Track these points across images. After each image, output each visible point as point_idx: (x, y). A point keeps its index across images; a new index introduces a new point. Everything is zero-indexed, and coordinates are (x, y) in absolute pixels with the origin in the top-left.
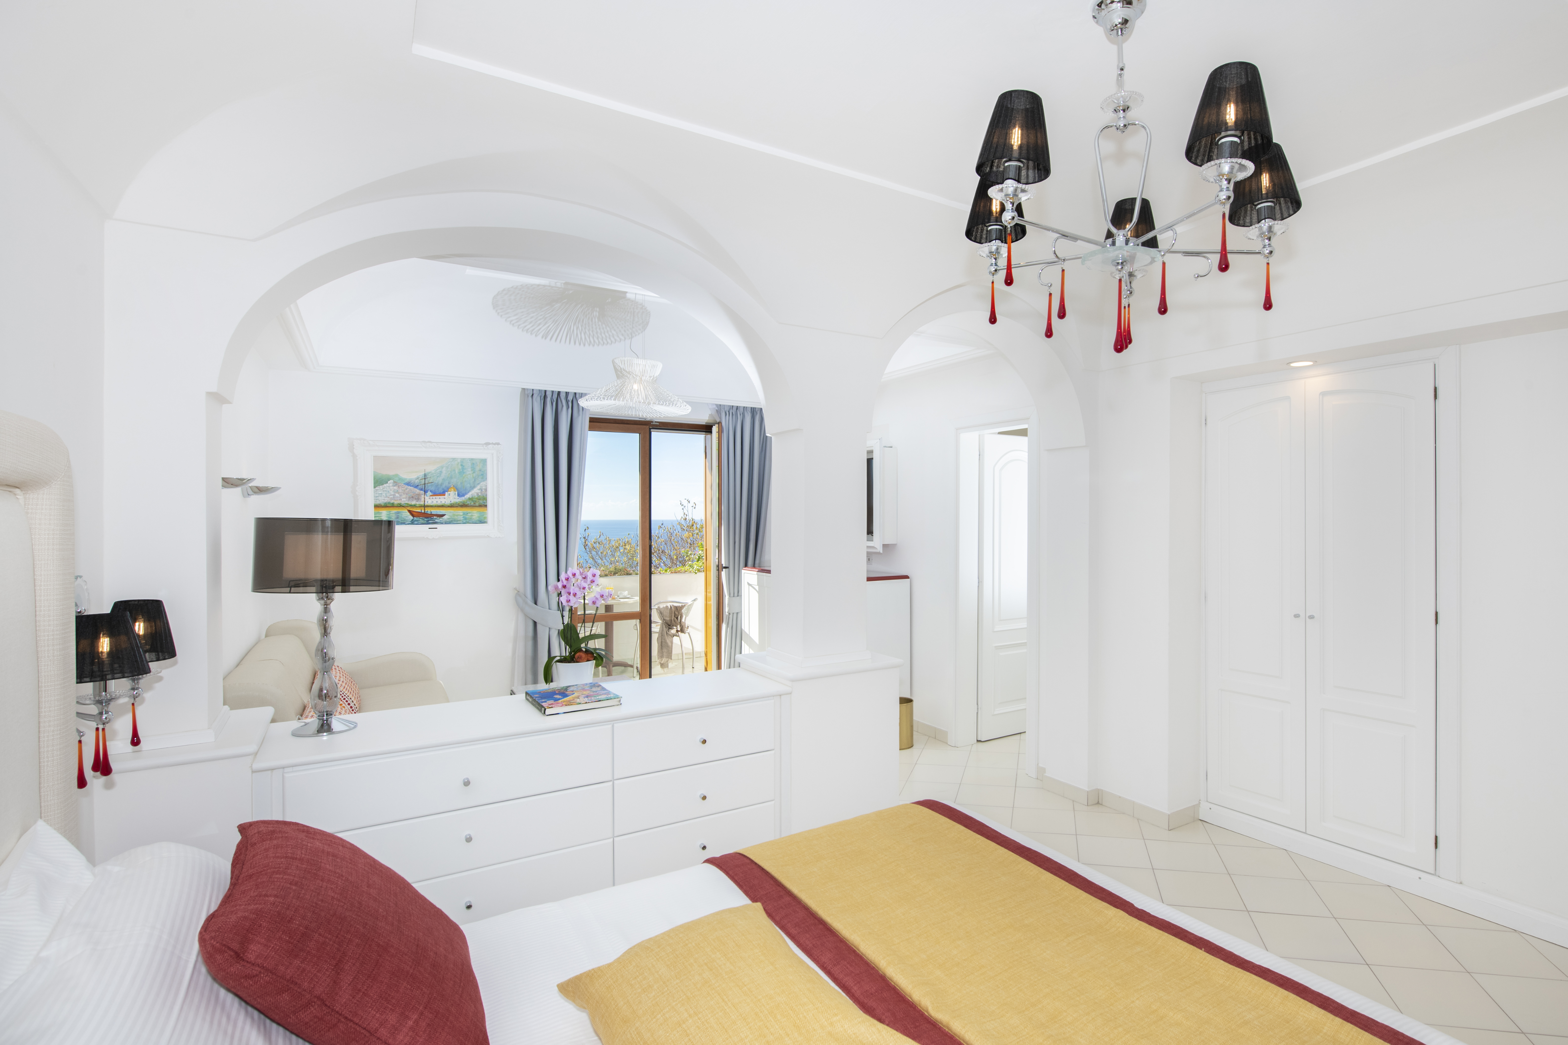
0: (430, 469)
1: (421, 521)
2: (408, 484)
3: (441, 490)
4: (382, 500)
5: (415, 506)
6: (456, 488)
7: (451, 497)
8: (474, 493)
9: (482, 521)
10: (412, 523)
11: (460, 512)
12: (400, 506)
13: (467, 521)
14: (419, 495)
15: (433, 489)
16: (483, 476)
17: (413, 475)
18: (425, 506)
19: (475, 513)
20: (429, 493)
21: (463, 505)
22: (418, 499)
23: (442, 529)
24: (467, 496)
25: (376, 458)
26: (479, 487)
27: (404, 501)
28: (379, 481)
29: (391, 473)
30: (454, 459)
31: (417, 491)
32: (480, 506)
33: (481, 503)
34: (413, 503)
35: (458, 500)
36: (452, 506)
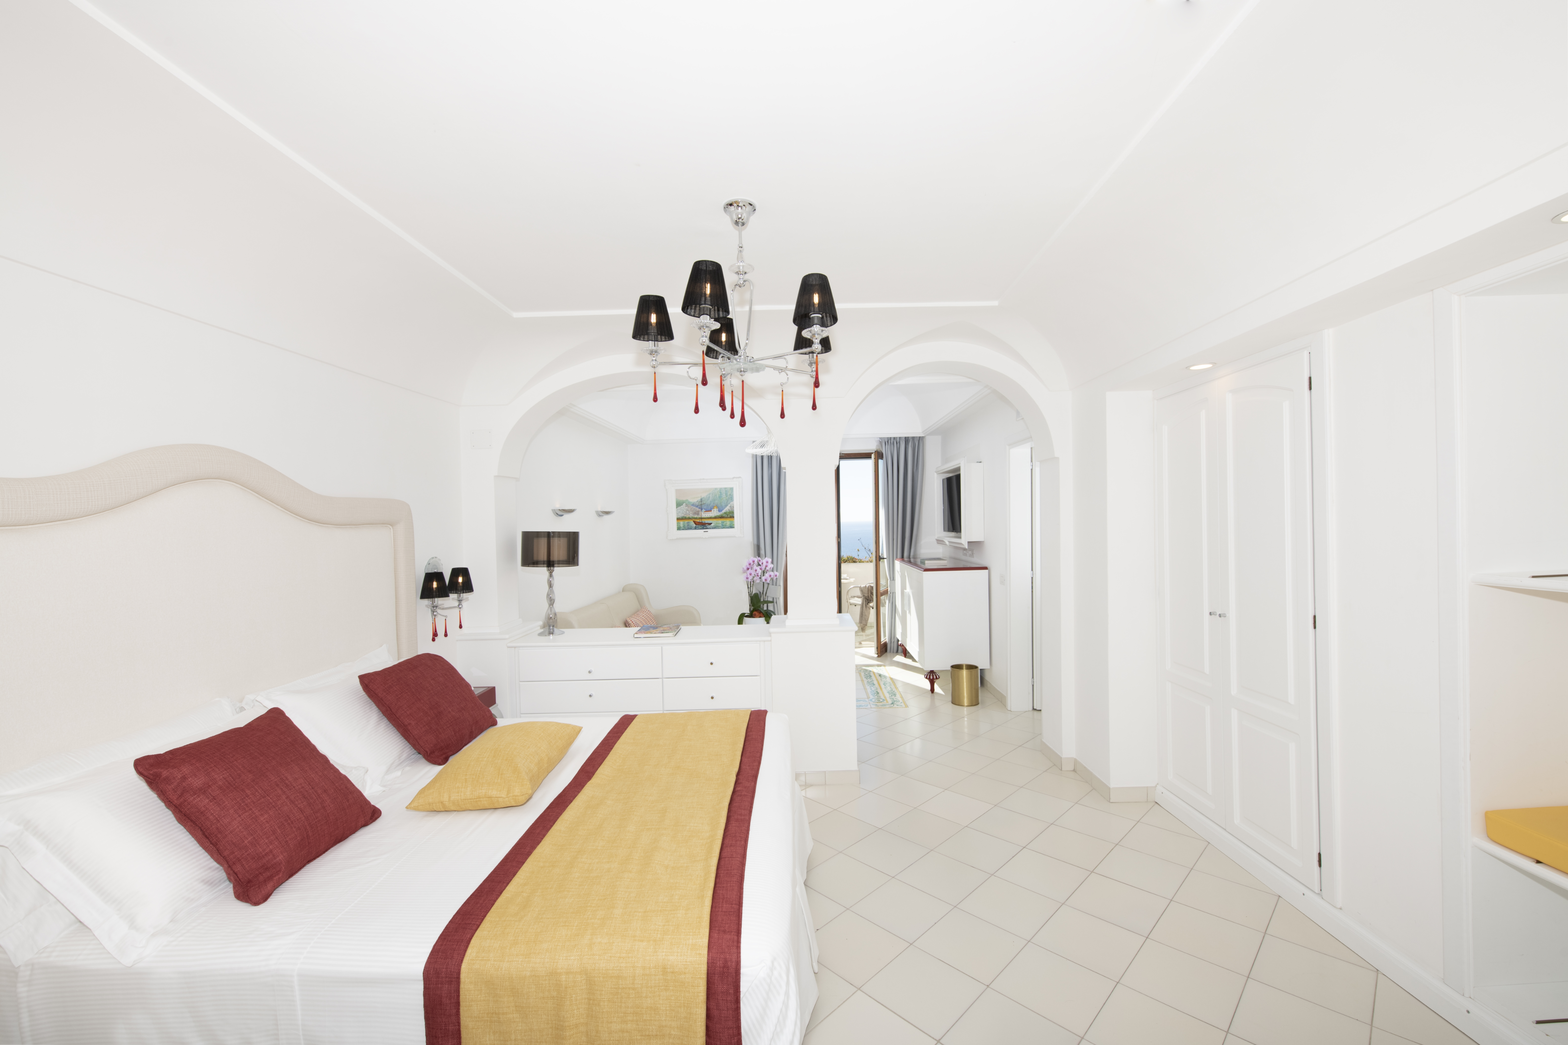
0: (704, 495)
1: (700, 527)
2: (693, 505)
3: (709, 509)
4: (681, 515)
5: (696, 518)
6: (718, 507)
7: (715, 513)
8: (727, 509)
9: (732, 527)
10: (695, 528)
11: (720, 521)
12: (689, 518)
13: (724, 527)
14: (698, 511)
15: (705, 507)
16: (731, 498)
17: (695, 500)
18: (701, 518)
19: (728, 522)
20: (704, 510)
21: (721, 517)
22: (698, 514)
23: (711, 532)
24: (724, 511)
25: (677, 490)
26: (729, 505)
27: (691, 515)
28: (679, 504)
29: (684, 499)
30: (716, 489)
31: (698, 509)
32: (731, 517)
33: (730, 515)
34: (696, 516)
35: (719, 514)
36: (715, 518)
